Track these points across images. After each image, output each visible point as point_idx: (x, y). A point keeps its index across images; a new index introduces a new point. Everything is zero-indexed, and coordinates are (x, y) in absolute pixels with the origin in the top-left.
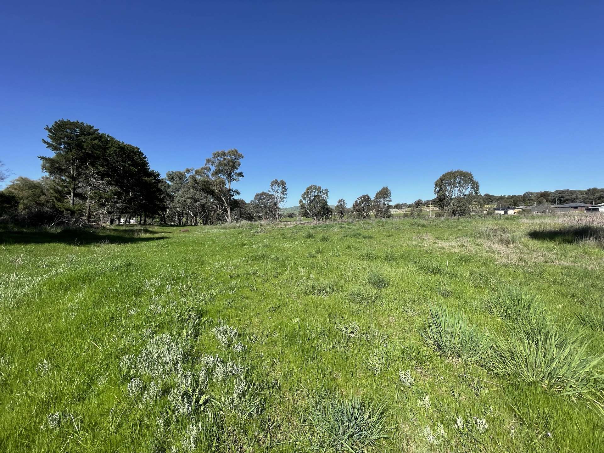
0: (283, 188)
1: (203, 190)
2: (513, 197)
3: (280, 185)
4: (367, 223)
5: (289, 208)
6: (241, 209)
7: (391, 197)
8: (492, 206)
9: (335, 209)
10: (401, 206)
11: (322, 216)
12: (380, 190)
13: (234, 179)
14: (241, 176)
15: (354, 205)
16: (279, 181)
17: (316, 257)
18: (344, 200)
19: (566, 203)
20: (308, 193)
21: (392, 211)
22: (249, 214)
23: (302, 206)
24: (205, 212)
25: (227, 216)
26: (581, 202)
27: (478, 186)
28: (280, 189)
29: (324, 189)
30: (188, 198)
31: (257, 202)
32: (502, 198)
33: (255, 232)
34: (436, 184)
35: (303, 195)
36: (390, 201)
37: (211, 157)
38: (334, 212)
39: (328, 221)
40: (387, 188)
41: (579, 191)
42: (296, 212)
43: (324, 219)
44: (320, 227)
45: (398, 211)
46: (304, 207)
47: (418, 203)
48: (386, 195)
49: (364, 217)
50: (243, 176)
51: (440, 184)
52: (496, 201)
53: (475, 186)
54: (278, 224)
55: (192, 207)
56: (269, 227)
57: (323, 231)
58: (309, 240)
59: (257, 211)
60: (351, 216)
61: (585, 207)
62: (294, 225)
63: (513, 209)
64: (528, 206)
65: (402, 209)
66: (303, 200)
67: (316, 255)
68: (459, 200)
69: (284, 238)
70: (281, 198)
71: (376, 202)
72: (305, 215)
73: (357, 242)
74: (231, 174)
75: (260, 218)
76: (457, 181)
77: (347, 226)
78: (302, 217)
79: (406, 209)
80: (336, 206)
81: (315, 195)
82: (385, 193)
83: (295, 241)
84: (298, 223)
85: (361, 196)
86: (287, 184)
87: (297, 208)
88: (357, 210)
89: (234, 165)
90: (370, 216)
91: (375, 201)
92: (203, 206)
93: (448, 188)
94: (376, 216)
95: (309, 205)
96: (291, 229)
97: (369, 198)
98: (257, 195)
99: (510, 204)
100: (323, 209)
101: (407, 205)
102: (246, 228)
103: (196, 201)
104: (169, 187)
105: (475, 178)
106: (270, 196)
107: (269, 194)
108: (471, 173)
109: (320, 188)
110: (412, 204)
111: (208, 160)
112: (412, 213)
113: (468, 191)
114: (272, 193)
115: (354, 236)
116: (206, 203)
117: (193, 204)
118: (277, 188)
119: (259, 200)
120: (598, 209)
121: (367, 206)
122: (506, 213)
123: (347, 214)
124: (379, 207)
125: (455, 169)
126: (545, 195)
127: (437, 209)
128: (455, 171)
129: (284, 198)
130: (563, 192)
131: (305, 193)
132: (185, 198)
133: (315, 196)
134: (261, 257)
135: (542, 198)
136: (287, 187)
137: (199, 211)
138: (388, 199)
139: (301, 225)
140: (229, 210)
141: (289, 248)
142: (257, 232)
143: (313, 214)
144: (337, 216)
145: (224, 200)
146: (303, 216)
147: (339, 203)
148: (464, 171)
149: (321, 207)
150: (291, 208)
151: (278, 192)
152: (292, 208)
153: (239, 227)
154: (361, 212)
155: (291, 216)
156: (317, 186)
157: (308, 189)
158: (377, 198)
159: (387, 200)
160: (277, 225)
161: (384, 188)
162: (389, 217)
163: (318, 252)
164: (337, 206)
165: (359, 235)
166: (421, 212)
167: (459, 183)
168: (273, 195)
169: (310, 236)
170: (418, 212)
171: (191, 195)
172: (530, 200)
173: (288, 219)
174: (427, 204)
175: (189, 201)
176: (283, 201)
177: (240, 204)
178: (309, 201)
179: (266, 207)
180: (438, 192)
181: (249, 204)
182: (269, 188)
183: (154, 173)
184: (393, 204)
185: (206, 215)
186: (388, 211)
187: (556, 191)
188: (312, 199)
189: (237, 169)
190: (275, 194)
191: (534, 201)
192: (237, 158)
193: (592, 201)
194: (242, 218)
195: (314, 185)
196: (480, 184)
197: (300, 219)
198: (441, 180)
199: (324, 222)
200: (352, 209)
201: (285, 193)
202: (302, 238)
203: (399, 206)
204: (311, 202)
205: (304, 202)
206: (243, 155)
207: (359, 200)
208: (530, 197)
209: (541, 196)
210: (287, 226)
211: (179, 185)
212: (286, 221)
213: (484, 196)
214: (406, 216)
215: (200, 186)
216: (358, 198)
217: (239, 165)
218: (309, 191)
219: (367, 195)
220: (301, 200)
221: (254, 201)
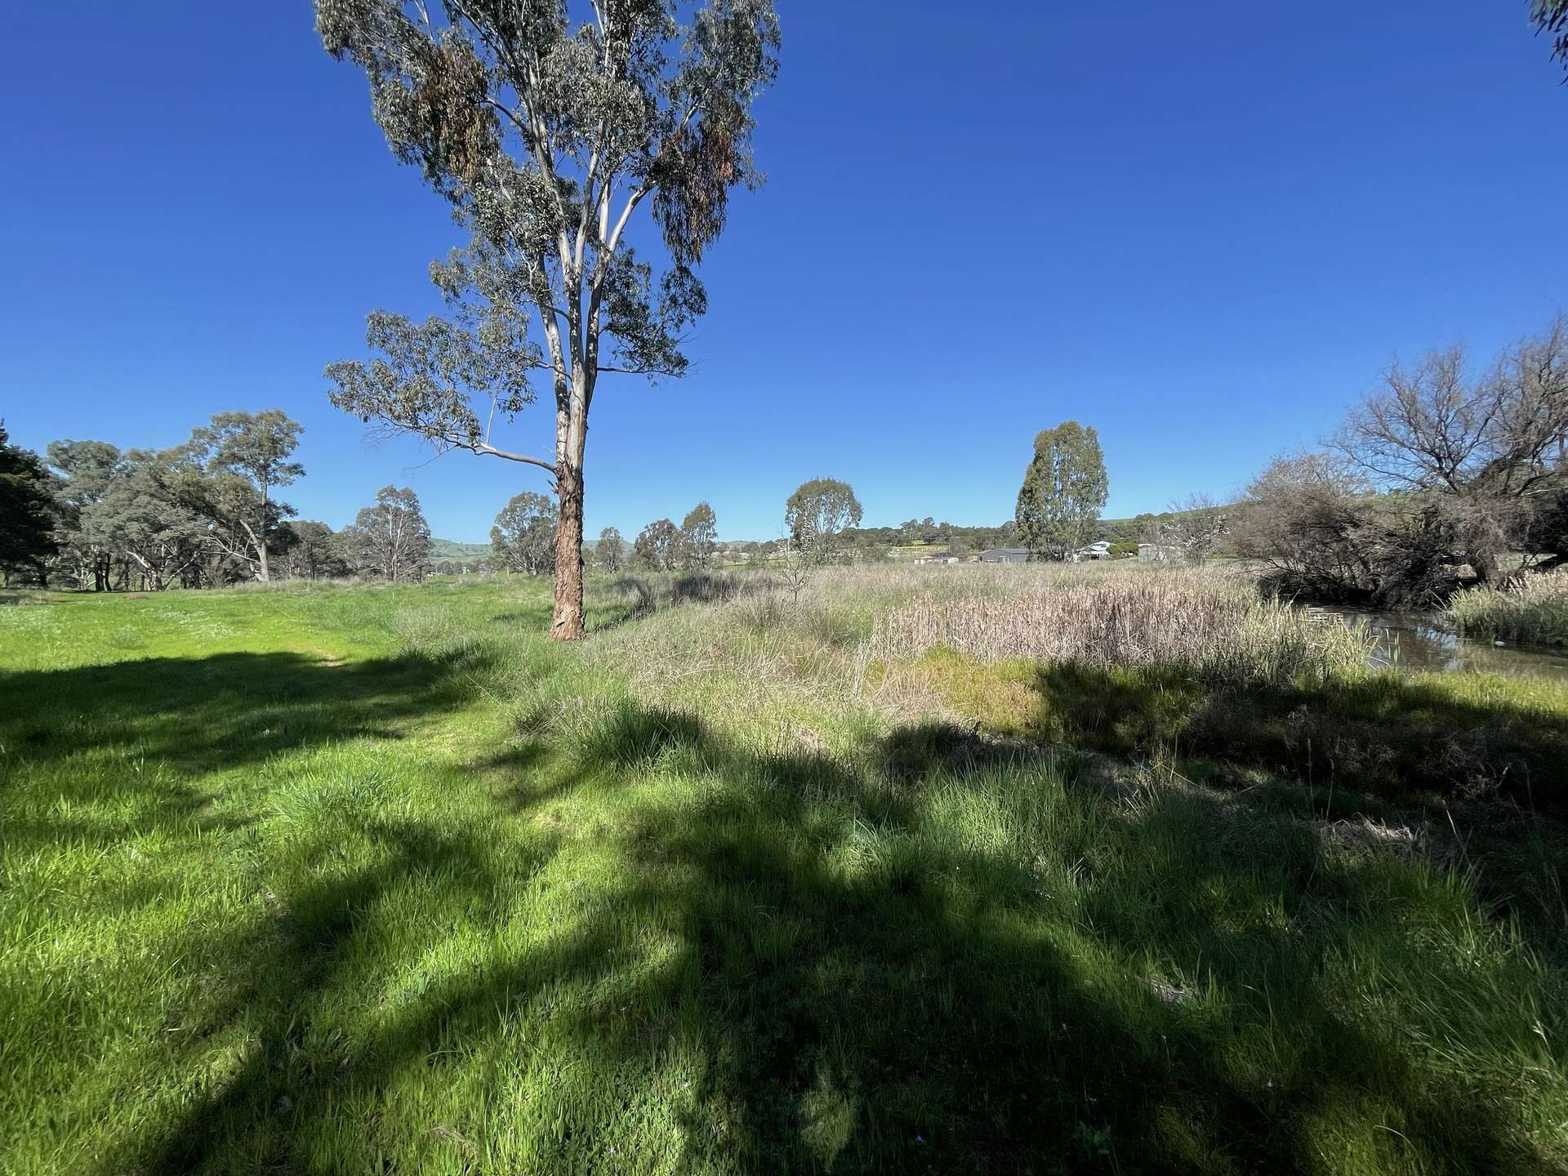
0: (412, 507)
1: (184, 503)
3: (402, 499)
6: (315, 550)
7: (718, 527)
9: (596, 549)
12: (693, 510)
13: (277, 479)
14: (297, 473)
15: (637, 543)
16: (397, 491)
18: (616, 531)
20: (515, 510)
22: (341, 561)
23: (500, 545)
24: (191, 555)
25: (258, 568)
27: (861, 511)
30: (130, 519)
31: (365, 530)
35: (499, 515)
36: (715, 535)
37: (208, 425)
38: (593, 559)
40: (707, 507)
46: (505, 547)
48: (706, 521)
49: (660, 572)
50: (303, 473)
51: (797, 504)
53: (856, 511)
55: (143, 545)
59: (366, 554)
66: (500, 528)
68: (829, 538)
72: (509, 565)
74: (269, 465)
76: (826, 500)
78: (498, 569)
80: (600, 542)
81: (534, 517)
82: (702, 517)
85: (654, 521)
86: (419, 498)
87: (484, 547)
88: (644, 555)
89: (275, 446)
91: (684, 534)
92: (182, 541)
95: (519, 540)
97: (671, 527)
99: (972, 546)
103: (159, 528)
104: (61, 485)
108: (850, 485)
111: (200, 431)
113: (843, 520)
116: (194, 535)
117: (150, 536)
119: (370, 527)
124: (690, 548)
131: (505, 511)
132: (123, 517)
133: (534, 519)
137: (168, 553)
138: (709, 531)
140: (262, 553)
143: (530, 564)
145: (249, 529)
147: (603, 535)
148: (838, 482)
149: (550, 547)
156: (539, 496)
157: (515, 501)
158: (687, 528)
159: (707, 534)
161: (700, 506)
164: (602, 543)
171: (142, 510)
175: (133, 529)
178: (517, 532)
183: (18, 455)
185: (193, 564)
188: (526, 526)
189: (287, 455)
192: (286, 431)
195: (530, 493)
198: (799, 495)
204: (523, 533)
205: (505, 533)
206: (302, 426)
207: (649, 530)
211: (100, 482)
215: (174, 494)
216: (647, 527)
217: (293, 445)
218: (516, 507)
219: (666, 521)
220: (495, 528)
221: (355, 530)
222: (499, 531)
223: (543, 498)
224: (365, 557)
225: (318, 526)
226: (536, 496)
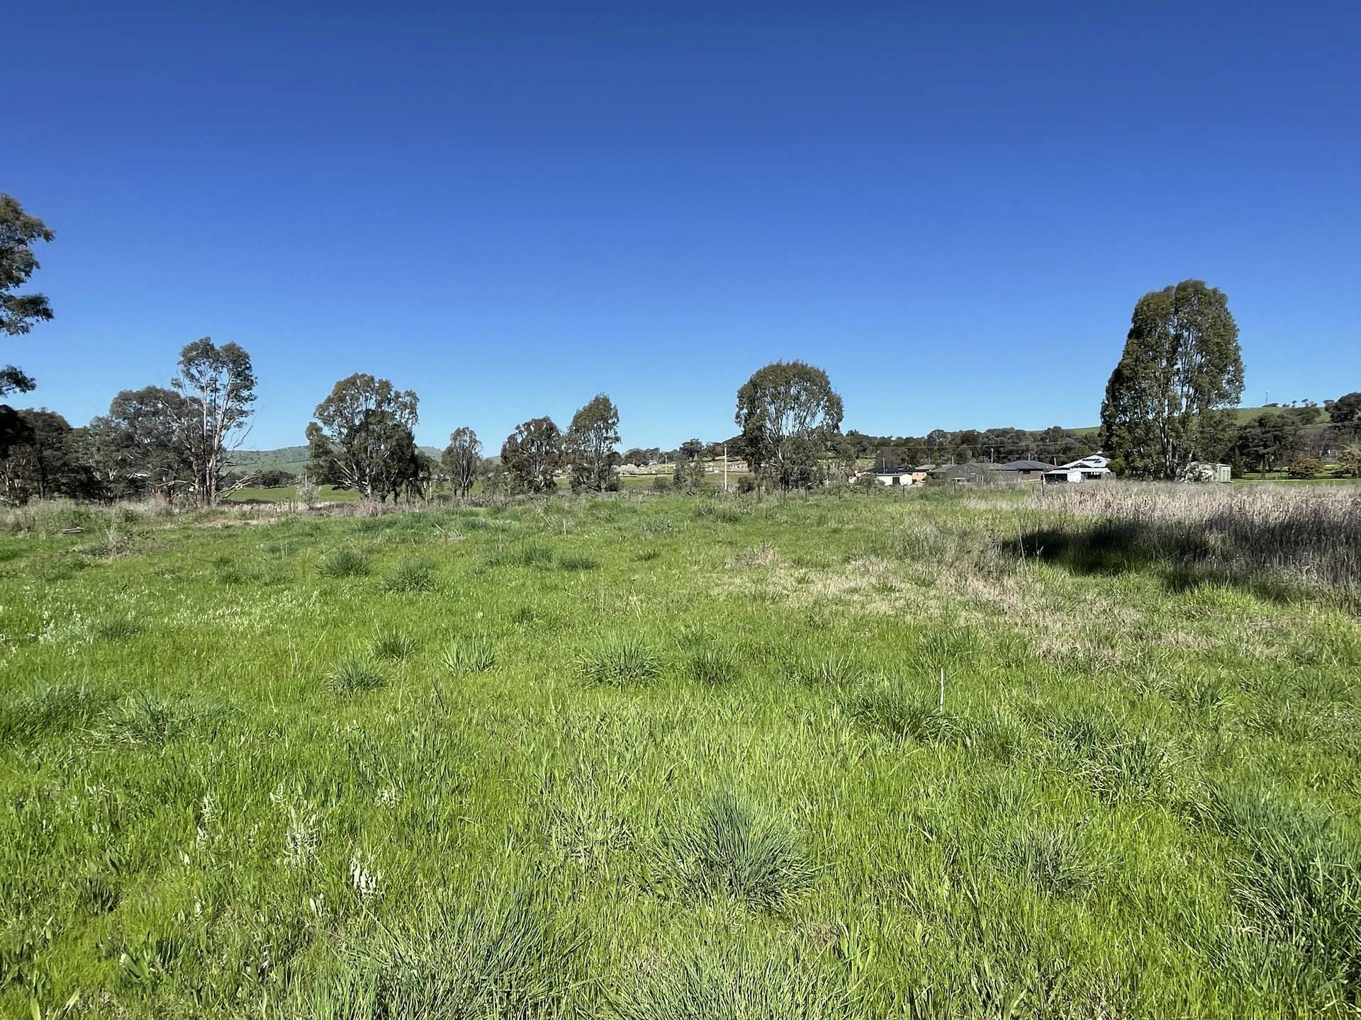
0: (238, 375)
2: (908, 440)
3: (224, 363)
4: (560, 510)
5: (266, 454)
6: (47, 453)
7: (621, 429)
8: (866, 462)
9: (439, 460)
10: (644, 457)
11: (394, 484)
12: (587, 404)
14: (37, 313)
15: (504, 450)
16: (217, 347)
17: (380, 684)
18: (472, 432)
19: (1009, 460)
20: (342, 400)
21: (623, 470)
22: (87, 470)
23: (320, 447)
26: (1034, 459)
27: (840, 408)
28: (225, 378)
29: (402, 392)
31: (124, 425)
32: (884, 442)
33: (93, 552)
34: (741, 397)
35: (321, 406)
36: (617, 439)
38: (437, 470)
39: (418, 502)
40: (606, 402)
41: (1032, 434)
42: (296, 469)
43: (402, 495)
44: (390, 525)
45: (637, 470)
46: (327, 452)
47: (691, 450)
48: (606, 420)
49: (538, 490)
50: (48, 314)
51: (751, 396)
52: (873, 451)
53: (835, 407)
54: (214, 513)
56: (168, 526)
57: (404, 541)
58: (345, 584)
59: (124, 460)
60: (495, 485)
61: (1042, 470)
62: (283, 519)
63: (910, 472)
64: (938, 465)
65: (646, 464)
66: (320, 424)
67: (380, 667)
68: (798, 443)
69: (227, 579)
70: (230, 414)
71: (574, 441)
72: (332, 477)
73: (545, 588)
75: (137, 489)
76: (793, 391)
77: (491, 521)
78: (317, 484)
79: (659, 467)
80: (443, 449)
81: (368, 410)
82: (600, 414)
83: (278, 592)
84: (302, 507)
85: (528, 420)
86: (253, 362)
87: (298, 452)
88: (514, 466)
90: (555, 485)
91: (570, 440)
93: (772, 409)
94: (575, 485)
95: (348, 442)
96: (266, 534)
97: (552, 428)
98: (125, 398)
99: (903, 460)
100: (400, 460)
101: (662, 455)
102: (50, 533)
105: (836, 388)
106: (179, 406)
107: (178, 396)
108: (824, 372)
109: (386, 385)
110: (675, 451)
112: (677, 478)
113: (819, 419)
114: (188, 391)
115: (528, 561)
118: (212, 373)
119: (132, 419)
120: (1066, 475)
121: (547, 453)
122: (896, 481)
123: (481, 478)
124: (582, 457)
125: (787, 360)
126: (968, 438)
127: (742, 467)
128: (788, 364)
129: (242, 413)
130: (1004, 433)
131: (329, 400)
133: (368, 413)
134: (49, 718)
135: (965, 446)
136: (255, 373)
138: (609, 435)
139: (311, 518)
141: (244, 635)
142: (102, 551)
143: (362, 477)
144: (448, 485)
146: (323, 483)
147: (455, 439)
148: (809, 366)
149: (392, 454)
150: (274, 452)
151: (216, 390)
152: (278, 454)
153: (17, 527)
154: (529, 473)
155: (273, 480)
156: (376, 379)
157: (342, 386)
158: (577, 431)
159: (606, 438)
160: (207, 515)
161: (597, 399)
162: (613, 488)
163: (392, 650)
164: (450, 451)
165: (547, 555)
166: (703, 476)
167: (797, 398)
168: (195, 400)
169: (348, 566)
170: (694, 477)
172: (941, 449)
173: (260, 492)
174: (713, 452)
176: (240, 425)
177: (32, 430)
178: (345, 431)
179: (163, 445)
180: (746, 421)
181: (85, 430)
182: (178, 372)
184: (621, 449)
186: (610, 471)
187: (989, 431)
188: (357, 422)
189: (18, 281)
190: (205, 397)
191: (948, 453)
192: (19, 236)
193: (1053, 457)
194: (50, 488)
195: (364, 376)
196: (844, 402)
197: (309, 493)
198: (754, 384)
199: (404, 507)
200: (499, 461)
201: (245, 393)
202: (312, 575)
203: (638, 457)
204: (354, 431)
205: (327, 431)
206: (48, 228)
207: (521, 432)
208: (941, 443)
209: (963, 443)
210: (254, 522)
212: (250, 502)
213: (847, 435)
214: (660, 486)
216: (518, 427)
217: (29, 265)
218: (345, 396)
219: (546, 419)
220: (313, 425)
221: (107, 422)
222: (319, 430)
223: (380, 382)
224: (123, 463)
225: (52, 416)
226: (372, 379)
